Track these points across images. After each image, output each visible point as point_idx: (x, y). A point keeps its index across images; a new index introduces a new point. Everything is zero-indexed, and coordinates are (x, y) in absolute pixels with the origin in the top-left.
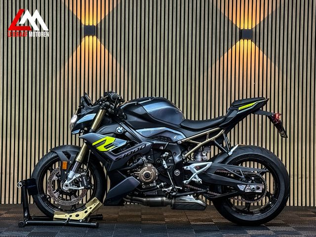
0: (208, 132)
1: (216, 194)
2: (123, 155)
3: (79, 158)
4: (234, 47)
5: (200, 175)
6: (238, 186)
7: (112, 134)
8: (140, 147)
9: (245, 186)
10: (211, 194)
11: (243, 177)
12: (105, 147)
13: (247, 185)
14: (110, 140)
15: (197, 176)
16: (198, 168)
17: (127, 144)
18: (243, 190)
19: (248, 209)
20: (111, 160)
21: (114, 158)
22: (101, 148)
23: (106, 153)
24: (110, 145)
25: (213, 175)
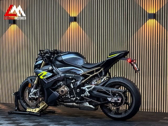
0: (95, 69)
1: (98, 102)
2: (50, 81)
3: (36, 82)
4: (146, 24)
5: (89, 92)
6: (108, 98)
7: (47, 70)
8: (58, 77)
9: (111, 99)
10: (96, 102)
11: (111, 93)
12: (43, 76)
13: (112, 98)
14: (45, 73)
15: (87, 92)
16: (88, 88)
17: (52, 75)
18: (110, 100)
19: (118, 111)
20: (45, 83)
21: (46, 82)
22: (41, 77)
23: (43, 80)
24: (45, 76)
25: (95, 92)
